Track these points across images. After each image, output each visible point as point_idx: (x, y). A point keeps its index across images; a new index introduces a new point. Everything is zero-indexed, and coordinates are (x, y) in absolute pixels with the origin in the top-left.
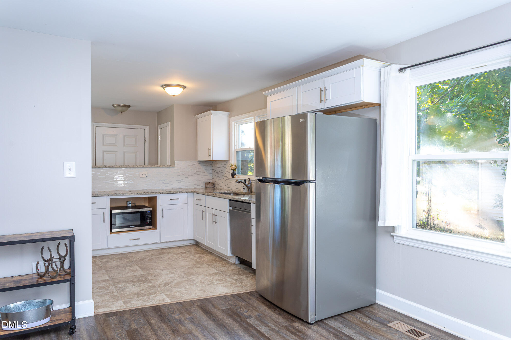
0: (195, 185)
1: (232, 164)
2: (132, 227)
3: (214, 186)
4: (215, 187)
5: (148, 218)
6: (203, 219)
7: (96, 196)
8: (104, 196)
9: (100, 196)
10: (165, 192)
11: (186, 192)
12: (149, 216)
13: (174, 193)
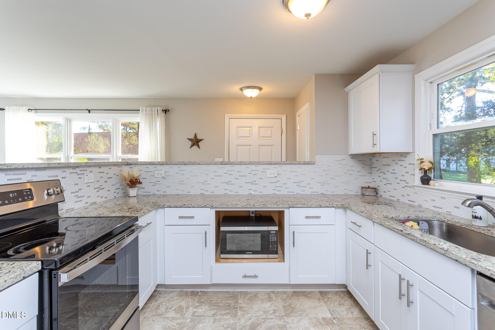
0: (346, 189)
1: (423, 159)
2: (248, 253)
3: (377, 193)
4: (379, 195)
5: (272, 241)
6: (367, 268)
7: (195, 206)
8: (206, 207)
9: (200, 207)
10: (297, 205)
11: (333, 205)
12: (273, 239)
13: (312, 206)
